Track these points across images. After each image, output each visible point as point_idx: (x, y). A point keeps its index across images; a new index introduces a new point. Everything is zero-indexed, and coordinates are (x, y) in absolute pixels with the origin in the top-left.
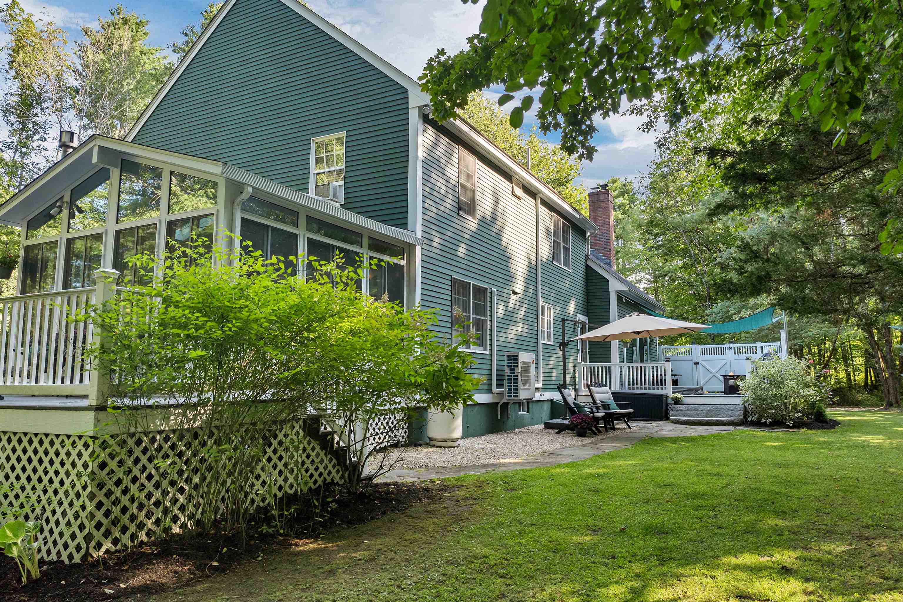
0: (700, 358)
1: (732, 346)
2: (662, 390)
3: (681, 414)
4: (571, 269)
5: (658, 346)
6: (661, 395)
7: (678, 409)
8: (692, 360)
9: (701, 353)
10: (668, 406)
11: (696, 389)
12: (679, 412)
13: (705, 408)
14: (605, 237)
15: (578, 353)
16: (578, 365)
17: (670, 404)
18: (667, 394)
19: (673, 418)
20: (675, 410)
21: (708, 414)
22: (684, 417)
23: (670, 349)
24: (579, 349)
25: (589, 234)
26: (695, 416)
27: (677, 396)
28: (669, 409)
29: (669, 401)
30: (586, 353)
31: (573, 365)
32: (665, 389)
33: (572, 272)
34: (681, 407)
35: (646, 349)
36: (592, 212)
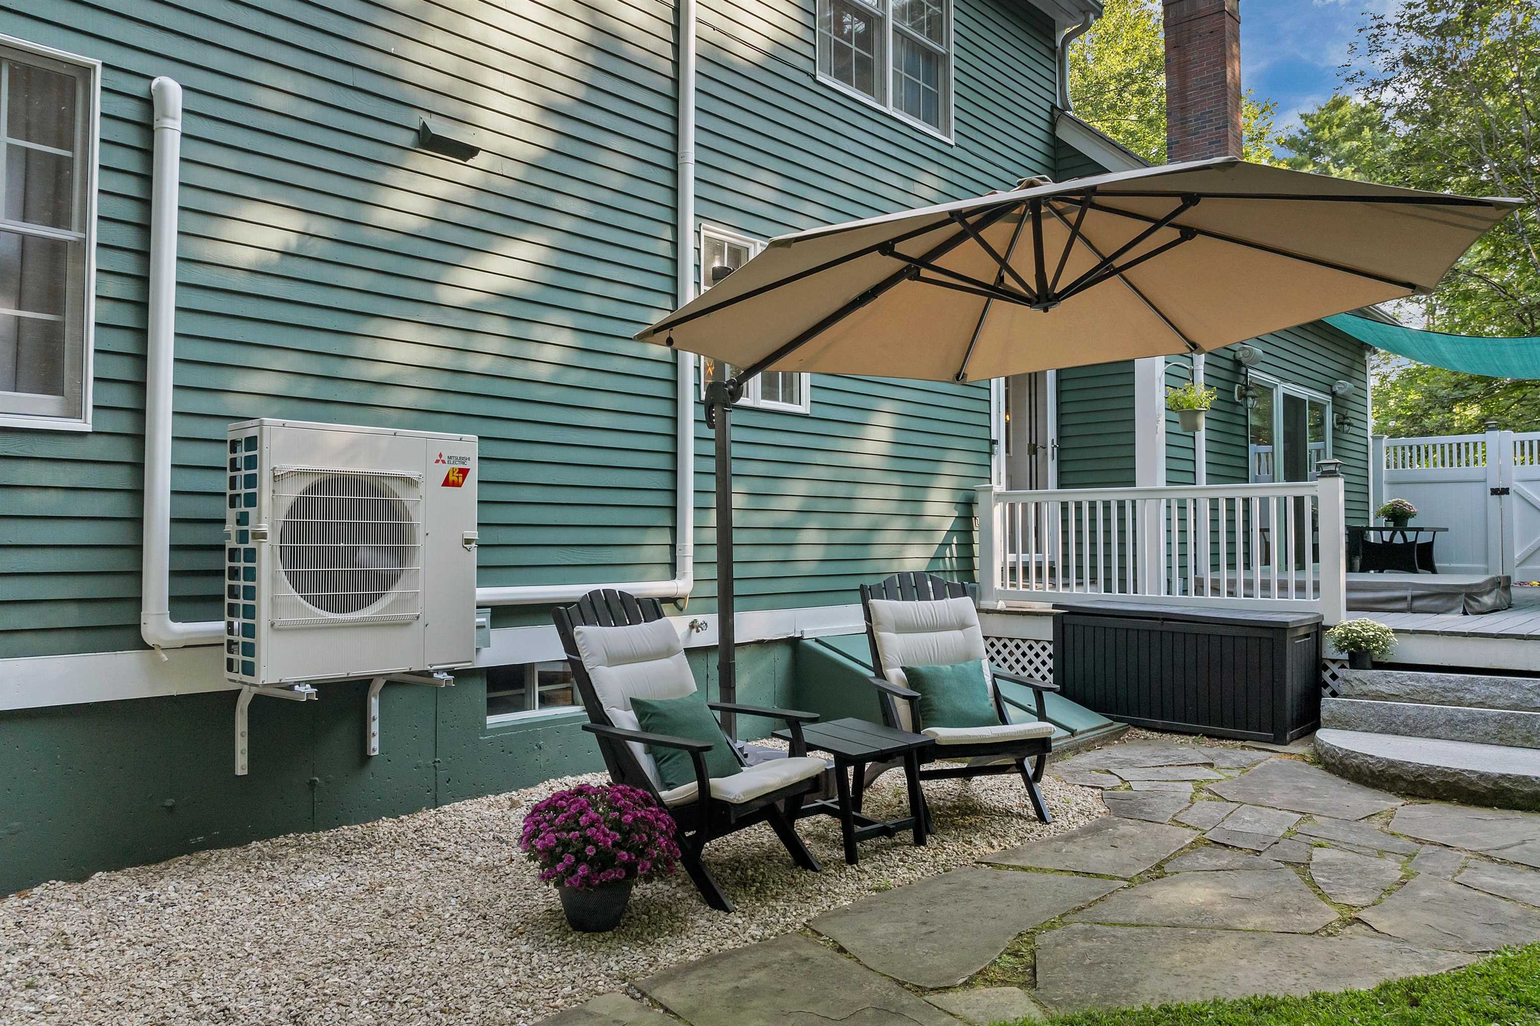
0: (1514, 475)
2: (1301, 594)
3: (1373, 716)
4: (953, 133)
5: (1370, 440)
6: (1279, 630)
7: (1364, 687)
8: (1485, 481)
9: (1519, 458)
10: (1326, 668)
11: (1469, 591)
12: (1363, 707)
13: (1496, 690)
14: (1211, 121)
15: (990, 454)
16: (981, 498)
17: (1334, 661)
18: (1322, 617)
19: (1327, 736)
20: (1346, 696)
21: (1511, 728)
22: (1388, 733)
23: (1411, 448)
24: (994, 437)
25: (1068, 30)
26: (1440, 731)
27: (1359, 629)
28: (1326, 685)
29: (1330, 651)
30: (1046, 454)
31: (960, 497)
32: (1316, 588)
33: (956, 145)
34: (1380, 683)
35: (1318, 451)
36: (1173, 53)
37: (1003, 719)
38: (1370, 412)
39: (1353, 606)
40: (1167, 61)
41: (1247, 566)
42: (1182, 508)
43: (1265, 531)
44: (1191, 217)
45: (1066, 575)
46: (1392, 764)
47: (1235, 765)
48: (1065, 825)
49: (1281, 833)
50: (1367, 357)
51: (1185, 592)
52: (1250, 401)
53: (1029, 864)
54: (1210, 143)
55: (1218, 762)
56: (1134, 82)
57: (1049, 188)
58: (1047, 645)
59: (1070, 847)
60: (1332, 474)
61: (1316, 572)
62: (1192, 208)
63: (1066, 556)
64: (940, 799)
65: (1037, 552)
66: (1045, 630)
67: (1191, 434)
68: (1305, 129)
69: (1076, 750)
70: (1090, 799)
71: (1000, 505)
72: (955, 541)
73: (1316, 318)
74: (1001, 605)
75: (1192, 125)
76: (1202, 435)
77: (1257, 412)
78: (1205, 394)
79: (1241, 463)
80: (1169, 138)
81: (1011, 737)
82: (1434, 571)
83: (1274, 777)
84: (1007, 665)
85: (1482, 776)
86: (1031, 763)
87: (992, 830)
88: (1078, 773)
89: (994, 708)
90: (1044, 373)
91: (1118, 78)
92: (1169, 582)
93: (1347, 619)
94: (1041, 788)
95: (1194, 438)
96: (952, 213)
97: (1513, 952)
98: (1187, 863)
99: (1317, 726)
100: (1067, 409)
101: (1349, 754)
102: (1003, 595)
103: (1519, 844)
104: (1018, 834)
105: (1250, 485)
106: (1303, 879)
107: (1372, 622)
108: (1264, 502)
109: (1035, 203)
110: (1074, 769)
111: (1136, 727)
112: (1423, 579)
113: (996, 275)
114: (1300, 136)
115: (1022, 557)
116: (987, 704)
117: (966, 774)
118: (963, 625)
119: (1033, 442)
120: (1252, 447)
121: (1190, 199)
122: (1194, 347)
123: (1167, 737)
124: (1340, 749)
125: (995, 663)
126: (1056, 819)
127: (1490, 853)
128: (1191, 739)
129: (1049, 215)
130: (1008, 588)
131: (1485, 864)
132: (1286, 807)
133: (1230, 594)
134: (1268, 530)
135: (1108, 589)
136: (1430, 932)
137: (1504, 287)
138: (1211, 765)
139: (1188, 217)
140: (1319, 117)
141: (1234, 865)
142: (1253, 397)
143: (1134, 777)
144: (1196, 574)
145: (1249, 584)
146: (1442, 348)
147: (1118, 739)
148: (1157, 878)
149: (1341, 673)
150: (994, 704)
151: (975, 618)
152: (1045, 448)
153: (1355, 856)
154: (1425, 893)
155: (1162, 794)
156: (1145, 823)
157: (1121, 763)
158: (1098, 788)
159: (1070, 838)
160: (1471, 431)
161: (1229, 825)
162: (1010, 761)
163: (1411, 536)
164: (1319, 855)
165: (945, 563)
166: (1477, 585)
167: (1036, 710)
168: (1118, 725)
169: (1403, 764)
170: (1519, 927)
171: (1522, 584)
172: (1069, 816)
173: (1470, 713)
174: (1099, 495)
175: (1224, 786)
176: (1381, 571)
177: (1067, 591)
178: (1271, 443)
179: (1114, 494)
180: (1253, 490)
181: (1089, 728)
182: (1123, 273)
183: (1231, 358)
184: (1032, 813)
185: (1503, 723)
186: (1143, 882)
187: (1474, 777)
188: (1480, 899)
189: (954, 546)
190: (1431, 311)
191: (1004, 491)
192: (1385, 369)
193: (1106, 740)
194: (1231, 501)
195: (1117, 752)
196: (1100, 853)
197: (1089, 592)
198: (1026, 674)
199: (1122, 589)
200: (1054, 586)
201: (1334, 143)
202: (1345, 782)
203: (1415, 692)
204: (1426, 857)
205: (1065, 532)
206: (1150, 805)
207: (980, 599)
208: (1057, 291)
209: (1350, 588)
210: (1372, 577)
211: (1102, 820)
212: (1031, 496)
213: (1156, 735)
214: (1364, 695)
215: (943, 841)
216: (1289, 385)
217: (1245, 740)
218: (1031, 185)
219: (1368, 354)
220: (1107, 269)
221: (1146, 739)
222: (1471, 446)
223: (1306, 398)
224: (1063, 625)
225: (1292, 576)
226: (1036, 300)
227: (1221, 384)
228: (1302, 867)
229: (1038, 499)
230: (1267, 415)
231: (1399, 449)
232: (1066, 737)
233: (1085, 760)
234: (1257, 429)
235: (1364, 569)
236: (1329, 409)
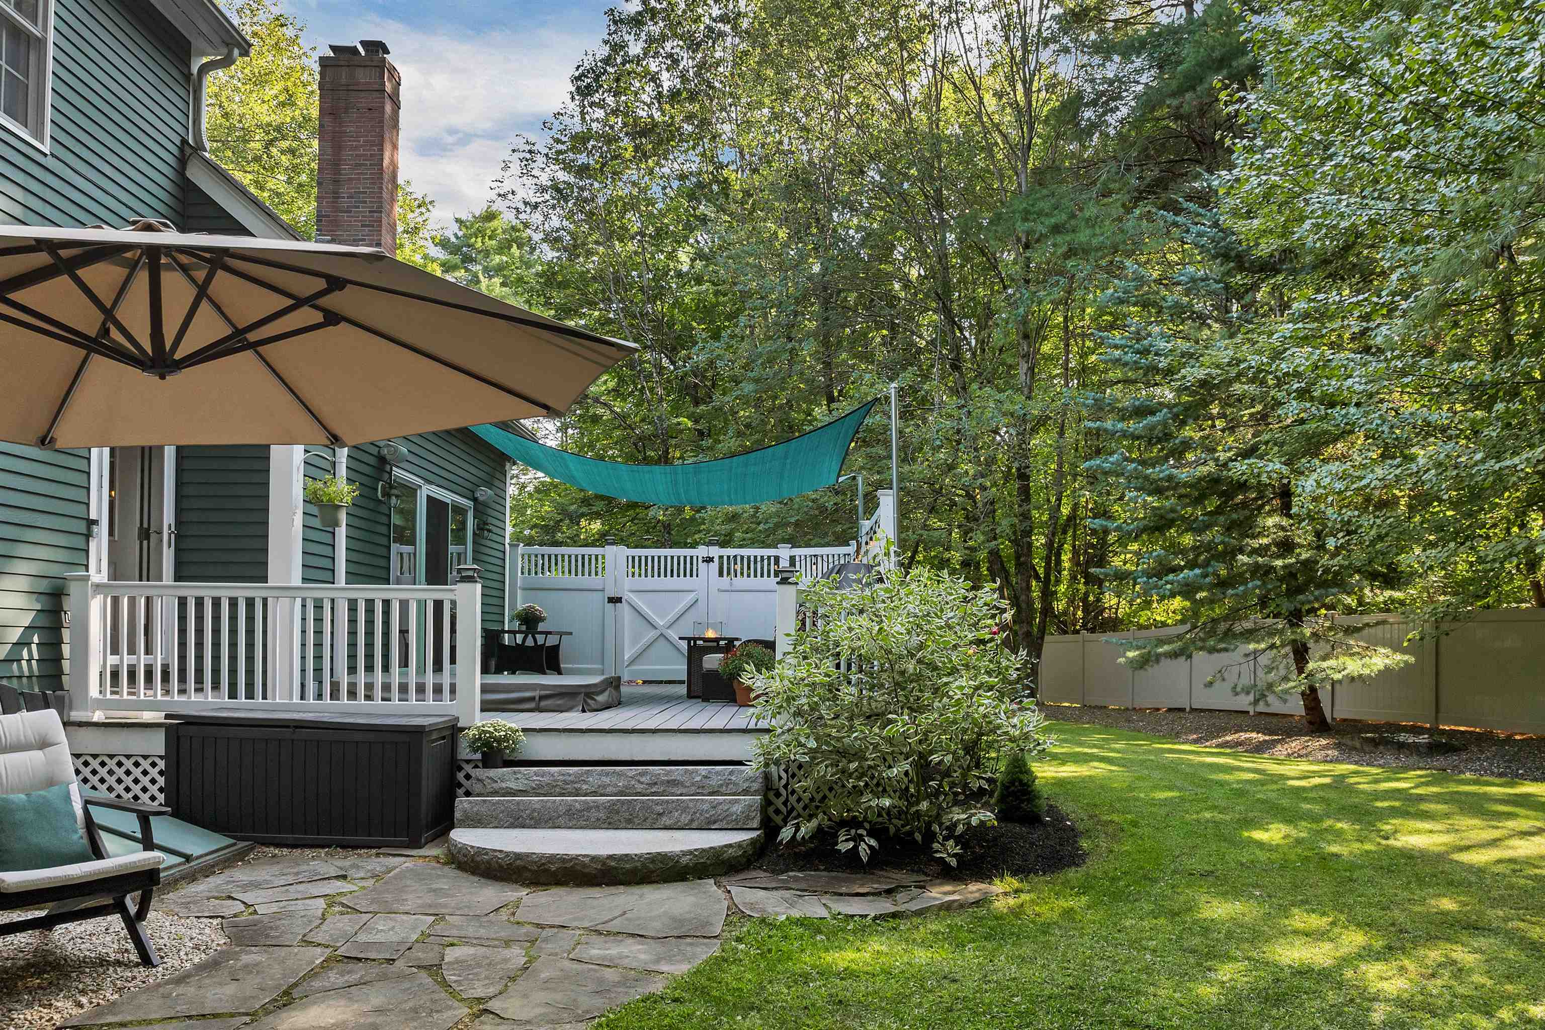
0: (626, 586)
1: (715, 552)
2: (439, 697)
3: (503, 812)
4: (48, 140)
5: (507, 546)
6: (417, 733)
7: (494, 785)
8: (603, 590)
9: (631, 570)
10: (460, 769)
11: (588, 690)
12: (494, 804)
13: (607, 780)
14: (365, 202)
15: (88, 536)
16: (74, 589)
17: (468, 762)
18: (457, 719)
19: (462, 836)
20: (478, 795)
21: (618, 812)
22: (516, 827)
23: (543, 556)
24: (93, 516)
25: (205, 60)
26: (561, 821)
27: (491, 729)
28: (460, 785)
29: (464, 752)
30: (161, 541)
31: (43, 586)
32: (453, 691)
33: (52, 154)
34: (509, 780)
35: (459, 554)
36: (327, 119)
37: (97, 853)
38: (508, 521)
39: (487, 707)
40: (321, 126)
41: (386, 668)
42: (319, 607)
43: (404, 632)
44: (335, 301)
45: (182, 678)
46: (518, 856)
47: (369, 874)
48: (176, 965)
49: (414, 937)
50: (507, 467)
51: (320, 696)
52: (394, 500)
53: (129, 1018)
54: (362, 226)
55: (352, 873)
56: (284, 138)
57: (171, 237)
58: (157, 760)
59: (181, 989)
60: (470, 579)
61: (453, 674)
62: (337, 293)
63: (183, 658)
64: (7, 959)
65: (147, 652)
66: (157, 744)
67: (330, 529)
68: (460, 234)
69: (192, 877)
70: (207, 931)
71: (99, 598)
72: (36, 639)
73: (463, 425)
74: (98, 716)
75: (344, 202)
76: (342, 532)
77: (401, 512)
78: (346, 488)
79: (382, 563)
80: (319, 209)
81: (107, 873)
82: (560, 673)
83: (408, 882)
84: (105, 786)
85: (594, 859)
86: (133, 900)
87: (81, 986)
88: (195, 903)
89: (85, 841)
90: (161, 448)
91: (266, 127)
92: (303, 686)
93: (482, 720)
94: (146, 928)
95: (334, 534)
96: (39, 241)
97: (613, 1013)
98: (317, 984)
99: (452, 827)
100: (189, 490)
101: (481, 851)
102: (101, 704)
103: (621, 915)
104: (115, 985)
105: (391, 586)
106: (436, 981)
107: (503, 722)
108: (404, 604)
109: (153, 252)
110: (188, 900)
111: (263, 844)
112: (551, 680)
113: (98, 325)
114: (453, 239)
115: (127, 659)
116: (75, 837)
117: (46, 924)
118: (43, 744)
119: (145, 525)
120: (395, 547)
121: (335, 284)
122: (335, 440)
123: (297, 852)
124: (472, 847)
125: (89, 785)
126: (166, 960)
127: (599, 928)
128: (323, 852)
129: (169, 267)
130: (109, 696)
131: (594, 938)
132: (419, 910)
133: (368, 697)
134: (407, 631)
135: (233, 695)
136: (550, 1010)
137: (624, 417)
138: (344, 877)
139: (332, 301)
140: (472, 225)
141: (367, 978)
142: (397, 496)
143: (259, 900)
144: (332, 676)
145: (386, 687)
146: (571, 465)
147: (242, 860)
148: (284, 1005)
149: (475, 773)
150: (85, 836)
151: (60, 734)
152: (160, 533)
153: (484, 949)
154: (544, 975)
155: (290, 915)
156: (271, 949)
157: (242, 887)
158: (217, 917)
159: (182, 979)
160: (593, 545)
161: (362, 938)
162: (108, 901)
163: (540, 639)
164: (451, 954)
165: (20, 667)
166: (595, 685)
167: (140, 836)
168: (241, 844)
169: (528, 855)
170: (620, 990)
171: (630, 682)
172: (182, 953)
173: (585, 802)
174: (225, 590)
175: (357, 897)
176: (514, 673)
177: (183, 698)
178: (413, 543)
179: (242, 590)
180: (394, 593)
181: (207, 851)
182: (260, 349)
183: (376, 453)
184: (134, 957)
185: (612, 809)
186: (268, 1013)
187: (587, 860)
188: (590, 970)
189: (34, 647)
190: (563, 429)
191: (106, 581)
192: (523, 479)
193: (227, 863)
194: (370, 603)
195: (240, 874)
196: (218, 990)
197: (210, 699)
198: (130, 795)
199: (250, 695)
200: (167, 692)
201: (487, 253)
202: (476, 879)
203: (540, 786)
204: (546, 940)
205: (183, 631)
206: (277, 928)
207: (71, 709)
208: (178, 356)
209: (485, 689)
210: (505, 679)
211: (221, 952)
212: (140, 589)
213: (285, 851)
214: (495, 793)
215: (10, 1011)
216: (433, 488)
217: (380, 848)
218: (149, 228)
219: (508, 465)
220: (239, 341)
221: (273, 857)
222: (593, 558)
223: (449, 501)
224: (178, 738)
225: (430, 679)
226: (149, 363)
227: (364, 480)
228: (434, 969)
229: (149, 592)
230: (410, 515)
231: (533, 558)
232: (180, 864)
233: (202, 887)
234: (400, 530)
235: (499, 671)
236: (470, 515)
